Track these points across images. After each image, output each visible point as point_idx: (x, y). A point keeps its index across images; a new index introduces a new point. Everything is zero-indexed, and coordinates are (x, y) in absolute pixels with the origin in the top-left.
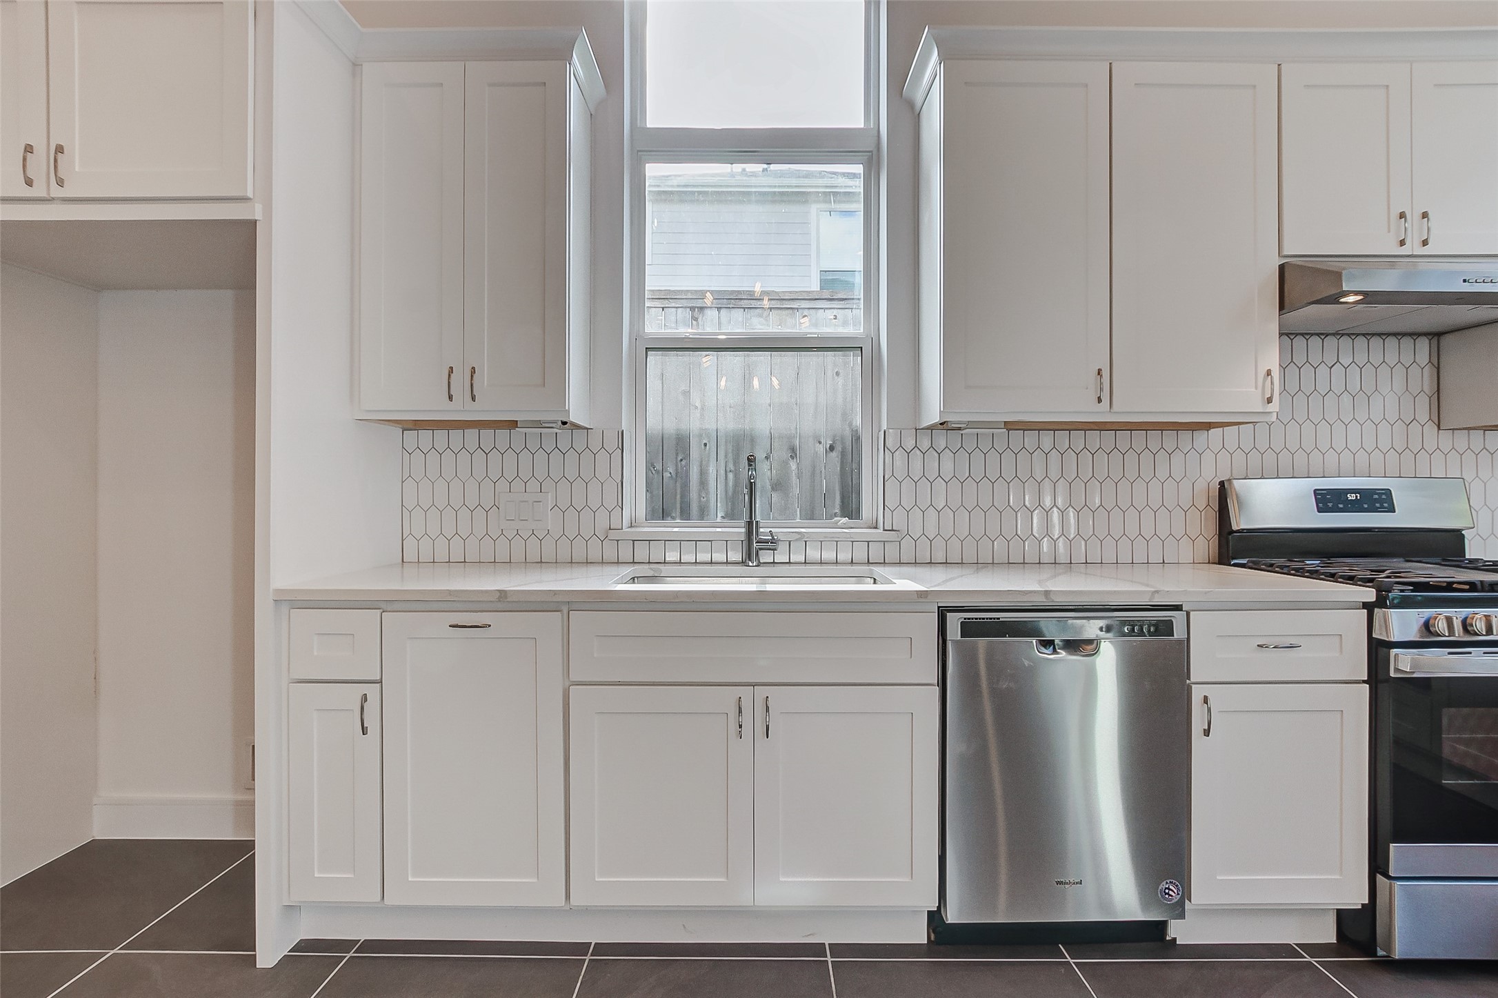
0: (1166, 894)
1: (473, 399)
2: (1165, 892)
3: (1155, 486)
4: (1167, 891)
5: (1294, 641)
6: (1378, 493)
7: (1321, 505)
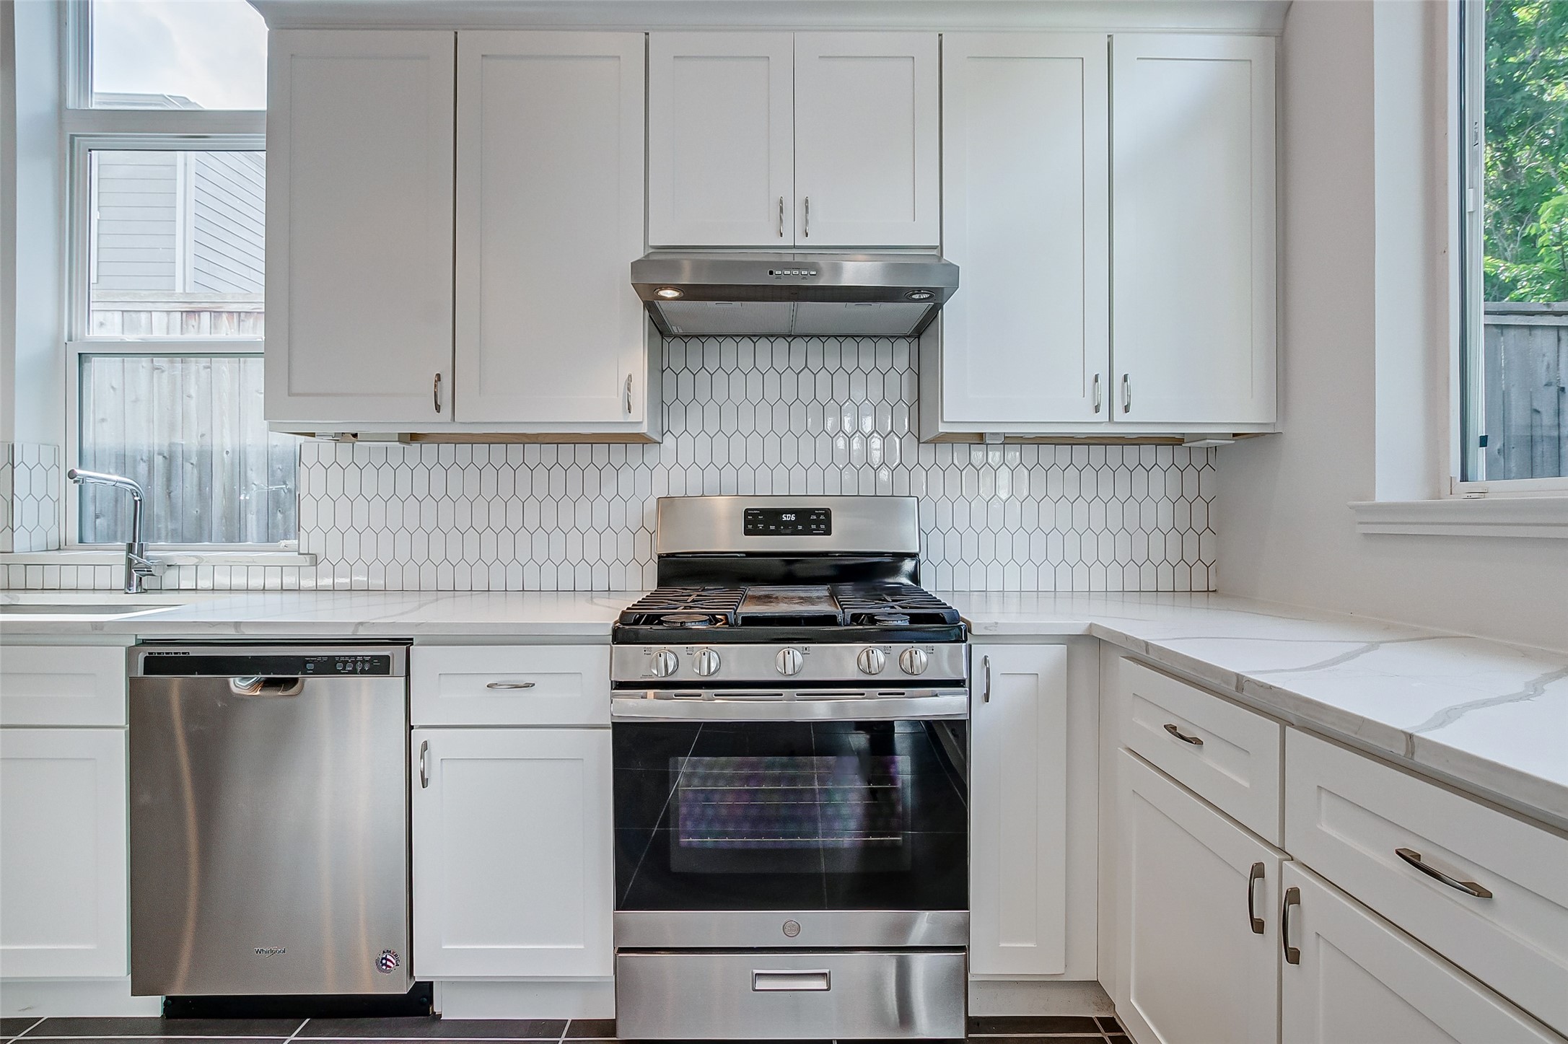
0: (383, 965)
2: (381, 962)
3: (600, 505)
4: (384, 961)
5: (529, 680)
6: (816, 514)
7: (750, 527)
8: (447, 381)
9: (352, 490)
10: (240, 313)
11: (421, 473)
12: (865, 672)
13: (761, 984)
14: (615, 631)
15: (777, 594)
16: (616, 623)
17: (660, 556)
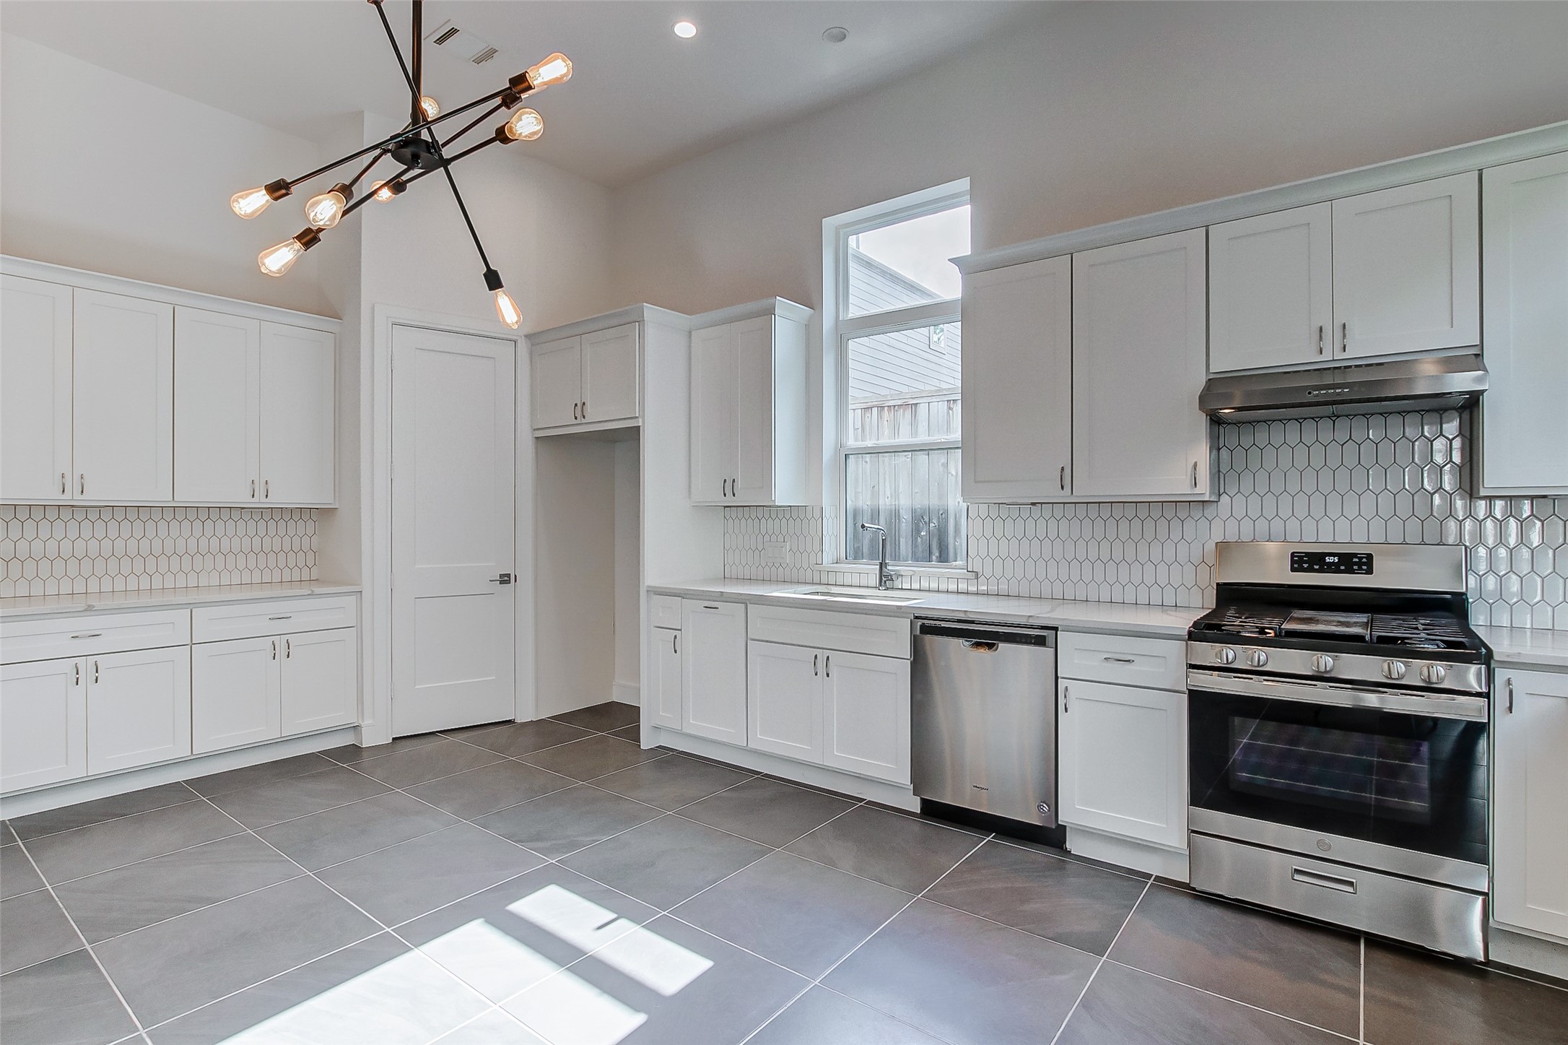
0: (1041, 809)
1: (734, 495)
3: (1169, 545)
4: (1042, 807)
5: (1131, 658)
6: (1358, 558)
7: (1296, 566)
8: (1067, 471)
9: (999, 534)
10: (895, 406)
11: (1042, 523)
12: (1387, 677)
13: (1296, 877)
14: (1190, 633)
15: (1319, 618)
16: (1190, 628)
17: (1218, 584)
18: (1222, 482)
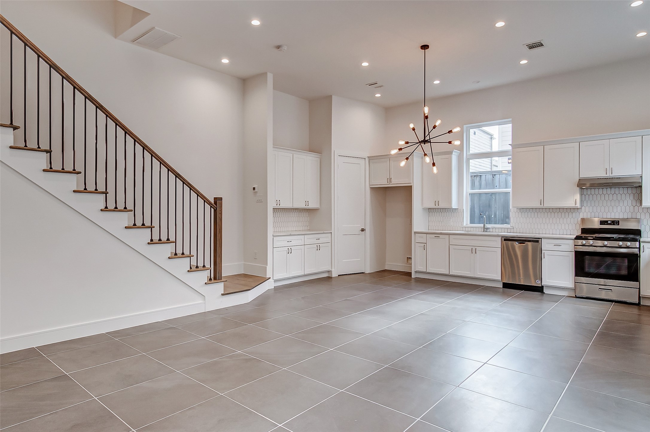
1: (439, 205)
2: (537, 282)
6: (616, 221)
7: (601, 223)
8: (542, 200)
12: (619, 246)
13: (600, 290)
16: (575, 237)
17: (581, 228)
18: (583, 203)
